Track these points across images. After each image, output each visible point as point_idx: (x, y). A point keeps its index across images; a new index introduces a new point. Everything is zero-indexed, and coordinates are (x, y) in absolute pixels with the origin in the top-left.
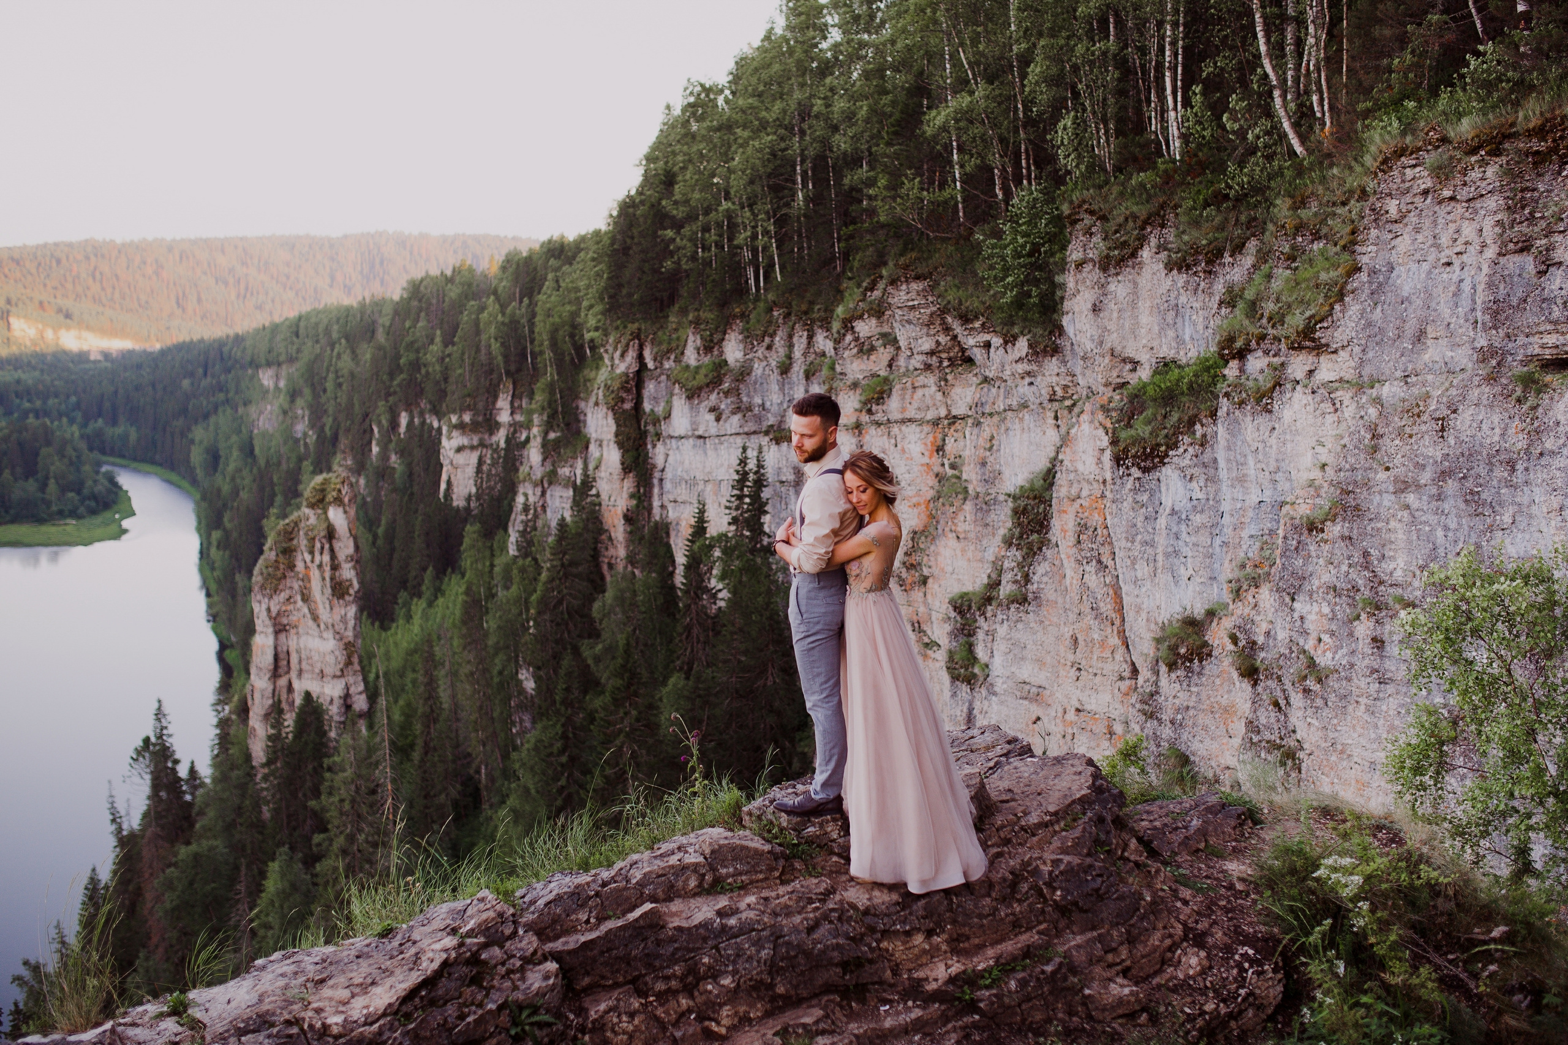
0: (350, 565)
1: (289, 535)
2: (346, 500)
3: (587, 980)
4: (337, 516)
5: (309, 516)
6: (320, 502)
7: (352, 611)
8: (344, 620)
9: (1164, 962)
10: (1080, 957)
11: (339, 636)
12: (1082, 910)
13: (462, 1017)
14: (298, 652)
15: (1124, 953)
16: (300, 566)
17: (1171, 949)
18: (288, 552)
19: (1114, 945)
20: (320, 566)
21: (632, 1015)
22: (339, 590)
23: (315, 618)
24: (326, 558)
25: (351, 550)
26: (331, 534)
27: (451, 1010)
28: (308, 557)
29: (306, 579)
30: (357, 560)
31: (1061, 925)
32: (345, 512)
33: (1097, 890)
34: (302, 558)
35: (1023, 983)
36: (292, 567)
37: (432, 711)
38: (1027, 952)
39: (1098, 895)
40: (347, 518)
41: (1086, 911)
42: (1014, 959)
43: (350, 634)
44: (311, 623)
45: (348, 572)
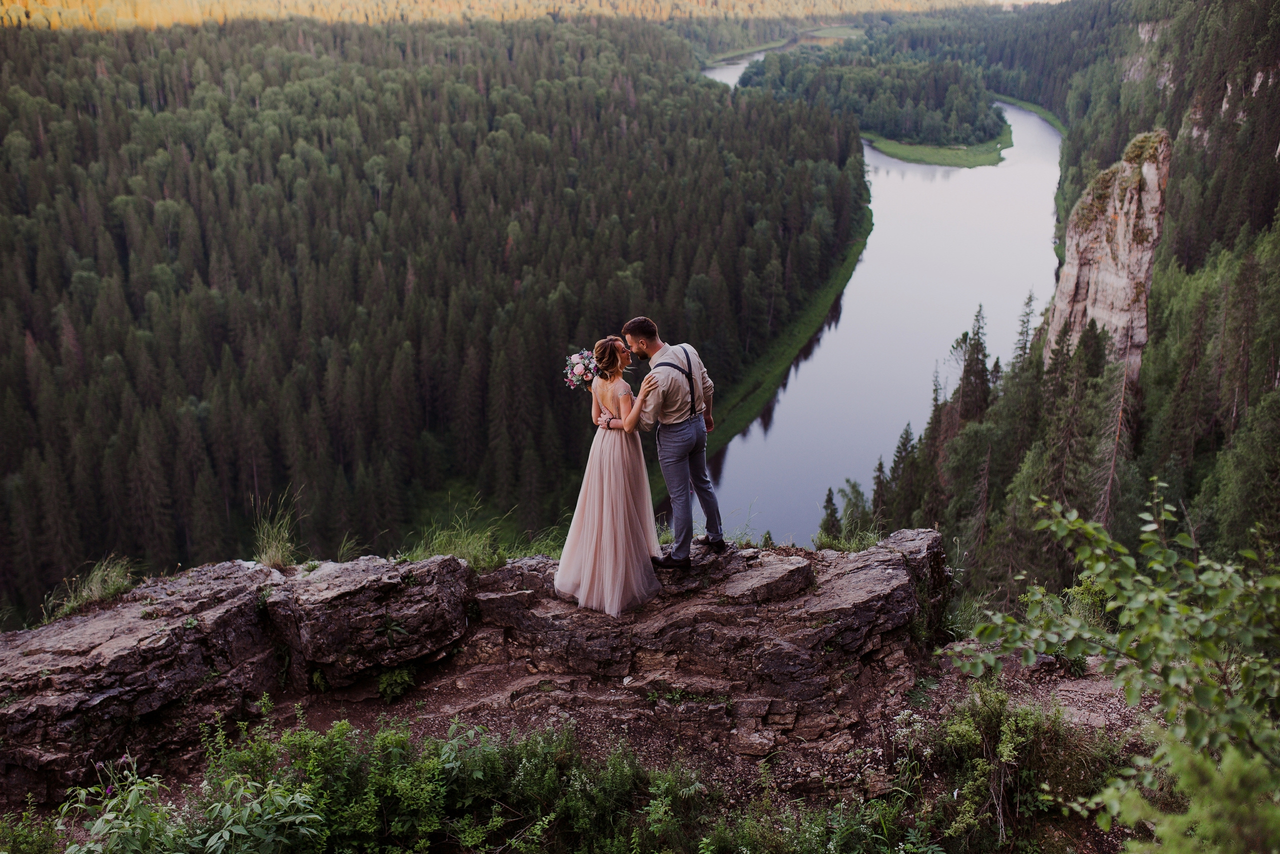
0: (1154, 216)
1: (1106, 184)
2: (1161, 158)
3: (488, 619)
4: (1149, 171)
5: (1124, 168)
6: (1137, 158)
7: (1147, 256)
8: (1139, 263)
9: (821, 736)
10: (745, 709)
11: (1132, 276)
12: (773, 682)
13: (356, 615)
14: (1096, 284)
15: (790, 719)
16: (1110, 211)
17: (833, 730)
18: (1102, 198)
19: (782, 711)
20: (1127, 214)
21: (495, 645)
22: (1139, 236)
23: (1115, 258)
24: (1134, 207)
25: (1156, 202)
26: (1141, 187)
27: (355, 611)
28: (1118, 205)
29: (1114, 223)
30: (1160, 213)
31: (754, 686)
32: (1158, 168)
33: (793, 673)
34: (1113, 205)
35: (689, 710)
36: (1103, 211)
37: (1195, 355)
38: (710, 694)
39: (792, 678)
40: (1159, 174)
41: (777, 684)
42: (697, 693)
43: (1142, 276)
44: (1110, 261)
45: (1150, 222)
